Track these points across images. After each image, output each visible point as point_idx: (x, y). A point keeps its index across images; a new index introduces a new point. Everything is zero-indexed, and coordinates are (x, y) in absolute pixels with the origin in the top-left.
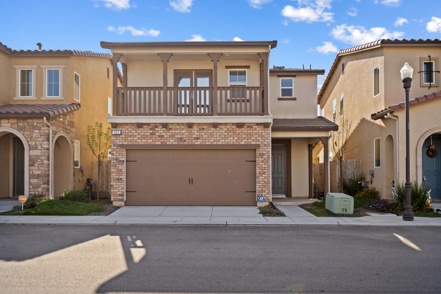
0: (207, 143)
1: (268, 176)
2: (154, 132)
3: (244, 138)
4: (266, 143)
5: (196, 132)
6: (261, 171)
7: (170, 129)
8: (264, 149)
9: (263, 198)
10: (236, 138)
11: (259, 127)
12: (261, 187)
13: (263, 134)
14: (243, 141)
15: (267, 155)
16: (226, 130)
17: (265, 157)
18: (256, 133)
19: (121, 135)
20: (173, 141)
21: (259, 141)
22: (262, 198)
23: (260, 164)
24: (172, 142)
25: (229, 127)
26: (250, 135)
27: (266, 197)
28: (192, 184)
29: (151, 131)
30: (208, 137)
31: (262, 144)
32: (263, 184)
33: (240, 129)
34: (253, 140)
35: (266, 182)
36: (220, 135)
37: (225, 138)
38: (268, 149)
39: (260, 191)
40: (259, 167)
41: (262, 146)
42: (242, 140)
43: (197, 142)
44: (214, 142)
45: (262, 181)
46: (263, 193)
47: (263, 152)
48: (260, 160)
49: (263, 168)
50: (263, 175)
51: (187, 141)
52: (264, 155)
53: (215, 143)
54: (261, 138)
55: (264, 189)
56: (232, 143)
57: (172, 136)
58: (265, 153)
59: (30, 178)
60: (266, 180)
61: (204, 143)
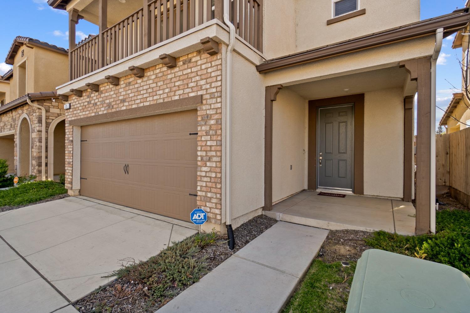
0: (134, 106)
1: (216, 167)
2: (91, 99)
3: (177, 88)
4: (214, 90)
5: (122, 90)
6: (204, 154)
7: (102, 93)
8: (210, 105)
9: (202, 215)
10: (167, 90)
11: (202, 58)
12: (204, 189)
13: (210, 70)
14: (178, 93)
15: (216, 117)
16: (155, 78)
17: (212, 122)
18: (197, 71)
19: (70, 108)
20: (103, 109)
21: (201, 88)
22: (199, 216)
23: (203, 139)
24: (103, 111)
25: (158, 71)
26: (188, 78)
27: (212, 213)
28: (128, 174)
29: (88, 100)
30: (134, 96)
31: (207, 94)
32: (208, 183)
33: (172, 71)
34: (192, 88)
35: (213, 180)
36: (147, 89)
37: (153, 93)
38: (217, 103)
39: (203, 198)
40: (202, 146)
41: (206, 99)
42: (175, 93)
43: (123, 106)
44: (141, 102)
45: (206, 176)
46: (208, 204)
47: (208, 112)
48: (203, 131)
49: (209, 148)
50: (208, 164)
51: (115, 106)
52: (210, 119)
53: (142, 105)
54: (205, 81)
55: (209, 195)
56: (161, 101)
57: (103, 102)
58: (212, 113)
59: (32, 160)
60: (213, 175)
61: (130, 107)
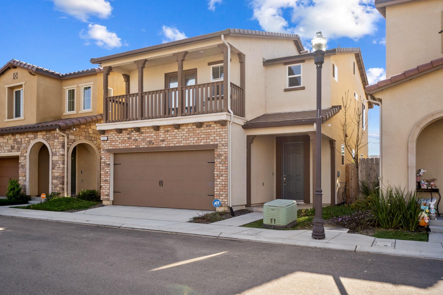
0: (171, 145)
1: (225, 179)
2: (131, 136)
3: (203, 139)
4: (224, 142)
5: (162, 134)
6: (218, 173)
7: (142, 133)
8: (222, 149)
9: (218, 202)
10: (196, 139)
11: (217, 126)
12: (219, 190)
13: (221, 132)
14: (203, 141)
15: (225, 155)
16: (188, 131)
17: (223, 158)
18: (214, 132)
19: (107, 140)
20: (144, 144)
21: (217, 140)
22: (217, 203)
23: (218, 166)
24: (143, 145)
25: (190, 127)
26: (209, 134)
27: (223, 201)
28: (162, 186)
29: (128, 136)
30: (172, 139)
31: (220, 144)
32: (220, 187)
33: (199, 129)
34: (211, 139)
35: (223, 186)
36: (182, 136)
37: (187, 139)
38: (225, 149)
39: (218, 195)
40: (217, 169)
41: (220, 146)
42: (201, 141)
43: (163, 144)
44: (177, 143)
45: (220, 184)
46: (221, 198)
47: (221, 153)
48: (218, 162)
49: (221, 170)
50: (221, 178)
51: (155, 143)
52: (222, 156)
53: (178, 145)
54: (219, 137)
55: (221, 193)
56: (192, 144)
57: (143, 140)
58: (222, 153)
59: (52, 179)
60: (224, 183)
61: (168, 145)
